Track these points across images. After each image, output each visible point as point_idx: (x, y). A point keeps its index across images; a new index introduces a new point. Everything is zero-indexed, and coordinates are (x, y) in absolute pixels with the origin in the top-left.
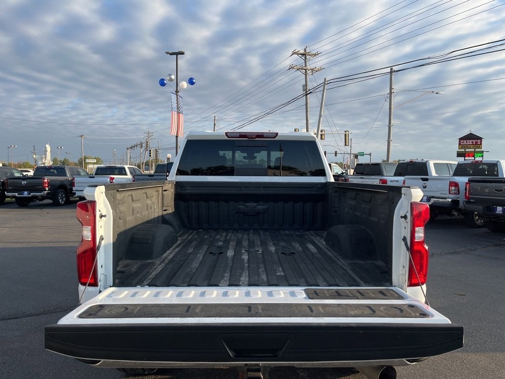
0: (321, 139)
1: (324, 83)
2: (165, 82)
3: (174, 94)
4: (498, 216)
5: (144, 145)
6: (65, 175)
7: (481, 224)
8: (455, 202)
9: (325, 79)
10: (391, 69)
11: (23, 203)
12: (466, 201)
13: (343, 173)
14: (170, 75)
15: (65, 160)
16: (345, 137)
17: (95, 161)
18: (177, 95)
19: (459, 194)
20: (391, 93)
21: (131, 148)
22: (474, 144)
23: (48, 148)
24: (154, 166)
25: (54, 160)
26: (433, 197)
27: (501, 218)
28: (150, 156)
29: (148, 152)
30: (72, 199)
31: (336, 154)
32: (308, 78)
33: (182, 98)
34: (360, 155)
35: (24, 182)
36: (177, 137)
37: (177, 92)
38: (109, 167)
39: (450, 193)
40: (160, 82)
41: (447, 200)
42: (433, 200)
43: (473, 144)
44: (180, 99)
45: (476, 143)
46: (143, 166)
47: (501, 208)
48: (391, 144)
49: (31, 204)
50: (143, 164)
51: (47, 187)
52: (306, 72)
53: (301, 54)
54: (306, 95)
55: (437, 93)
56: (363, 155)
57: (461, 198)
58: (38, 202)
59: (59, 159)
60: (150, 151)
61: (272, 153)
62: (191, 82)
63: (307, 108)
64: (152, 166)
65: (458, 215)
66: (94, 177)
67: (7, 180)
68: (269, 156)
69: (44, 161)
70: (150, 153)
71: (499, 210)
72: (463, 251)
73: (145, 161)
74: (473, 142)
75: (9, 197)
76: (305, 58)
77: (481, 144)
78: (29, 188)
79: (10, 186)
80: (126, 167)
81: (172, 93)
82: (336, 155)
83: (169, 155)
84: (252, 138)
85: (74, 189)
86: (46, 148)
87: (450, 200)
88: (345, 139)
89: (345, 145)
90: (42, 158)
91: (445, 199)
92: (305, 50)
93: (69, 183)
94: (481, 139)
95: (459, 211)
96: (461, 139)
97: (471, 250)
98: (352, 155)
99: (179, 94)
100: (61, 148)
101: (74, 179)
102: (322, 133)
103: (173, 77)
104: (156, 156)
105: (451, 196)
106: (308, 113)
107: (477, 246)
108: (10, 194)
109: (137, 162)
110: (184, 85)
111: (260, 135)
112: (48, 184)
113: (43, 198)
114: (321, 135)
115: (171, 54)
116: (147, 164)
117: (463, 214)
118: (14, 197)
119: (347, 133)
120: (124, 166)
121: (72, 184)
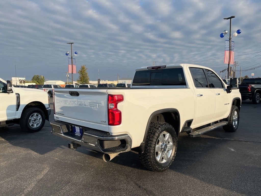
2: (223, 35)
14: (225, 31)
18: (230, 41)
21: (223, 71)
33: (233, 42)
37: (230, 39)
40: (220, 35)
62: (239, 32)
81: (227, 40)
84: (156, 69)
115: (227, 19)
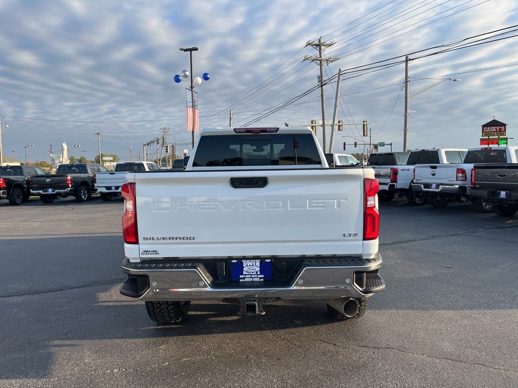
0: (339, 130)
1: (339, 73)
2: (180, 78)
3: (189, 90)
4: (502, 200)
5: (161, 141)
6: (87, 172)
7: (490, 209)
8: (462, 188)
9: (340, 70)
10: (407, 58)
11: (47, 200)
12: (471, 187)
13: (358, 164)
14: (185, 71)
15: (82, 158)
16: (364, 127)
17: (112, 159)
18: (192, 91)
19: (466, 180)
20: (406, 82)
21: (148, 144)
22: (498, 130)
23: (65, 146)
24: (171, 162)
25: (71, 159)
26: (442, 184)
27: (504, 202)
28: (167, 152)
29: (165, 148)
30: (93, 195)
31: (356, 144)
32: (323, 69)
33: (197, 93)
34: (381, 146)
35: (48, 180)
36: (193, 132)
37: (192, 87)
38: (128, 163)
39: (457, 180)
40: (174, 78)
41: (455, 186)
42: (441, 187)
43: (496, 131)
44: (195, 95)
45: (500, 130)
46: (159, 163)
47: (505, 192)
48: (408, 133)
49: (55, 201)
50: (159, 161)
51: (71, 184)
52: (321, 63)
53: (315, 45)
54: (322, 86)
55: (454, 80)
56: (384, 145)
57: (468, 184)
58: (62, 199)
59: (76, 158)
60: (167, 147)
61: (275, 145)
62: (205, 77)
63: (322, 100)
64: (169, 162)
65: (466, 201)
66: (114, 174)
67: (32, 178)
68: (272, 148)
69: (61, 160)
70: (167, 149)
71: (503, 194)
72: (464, 233)
73: (162, 158)
74: (496, 129)
75: (34, 195)
76: (320, 49)
77: (505, 131)
78: (54, 186)
79: (35, 184)
80: (145, 163)
81: (187, 89)
82: (356, 146)
83: (186, 151)
84: (256, 133)
85: (96, 185)
86: (62, 146)
87: (457, 186)
88: (364, 130)
89: (364, 135)
90: (59, 157)
91: (453, 185)
92: (319, 40)
93: (91, 180)
94: (505, 125)
95: (467, 197)
96: (484, 126)
97: (472, 232)
98: (372, 146)
99: (194, 89)
100: (78, 146)
101: (95, 175)
102: (339, 124)
103: (188, 73)
104: (173, 152)
105: (459, 182)
106: (324, 104)
107: (479, 229)
108: (35, 192)
109: (154, 159)
110: (199, 80)
111: (264, 130)
112: (71, 181)
113: (67, 195)
114: (339, 126)
115: (185, 51)
116: (164, 160)
117: (471, 200)
118: (39, 194)
119: (365, 123)
120: (143, 162)
121: (94, 180)
